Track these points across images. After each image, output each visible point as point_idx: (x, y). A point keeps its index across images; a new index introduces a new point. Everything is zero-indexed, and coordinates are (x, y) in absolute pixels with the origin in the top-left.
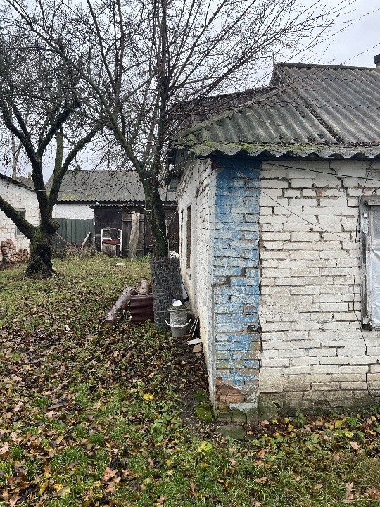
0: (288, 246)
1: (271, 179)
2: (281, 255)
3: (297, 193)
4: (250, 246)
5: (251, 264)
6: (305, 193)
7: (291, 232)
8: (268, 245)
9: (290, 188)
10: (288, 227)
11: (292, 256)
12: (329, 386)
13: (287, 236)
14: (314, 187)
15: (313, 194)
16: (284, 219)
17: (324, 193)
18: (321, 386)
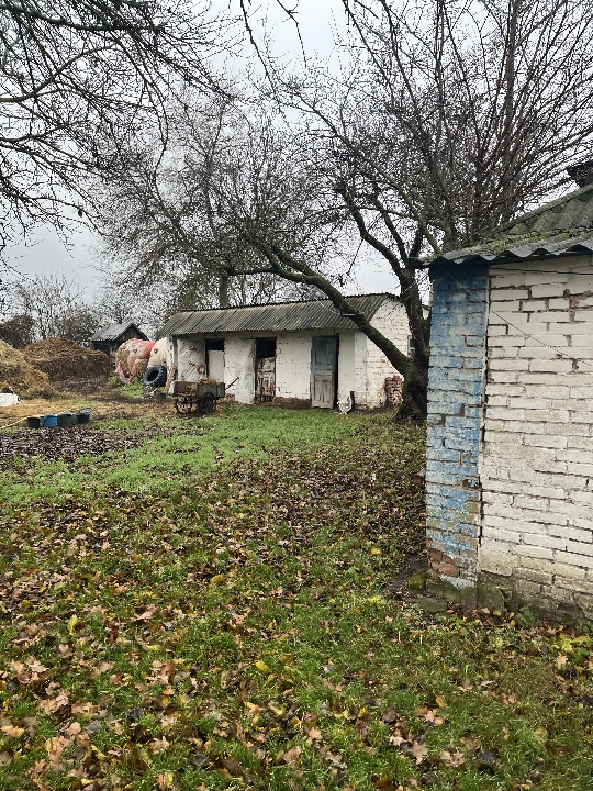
0: (525, 378)
1: (501, 288)
2: (514, 391)
3: (541, 305)
4: (471, 376)
5: (472, 401)
6: (553, 304)
7: (530, 359)
8: (496, 376)
9: (530, 298)
10: (524, 352)
11: (529, 393)
12: (582, 586)
13: (524, 365)
14: (566, 295)
15: (565, 304)
16: (521, 342)
17: (583, 303)
18: (570, 583)
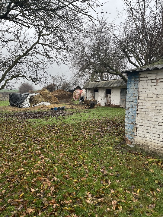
0: (146, 99)
1: (143, 77)
2: (144, 102)
3: (150, 81)
4: (135, 98)
5: (135, 104)
6: (153, 81)
7: (148, 94)
8: (140, 98)
9: (148, 80)
10: (147, 93)
11: (147, 102)
12: (157, 148)
13: (146, 95)
14: (156, 79)
15: (155, 81)
16: (146, 90)
17: (159, 81)
18: (154, 147)
